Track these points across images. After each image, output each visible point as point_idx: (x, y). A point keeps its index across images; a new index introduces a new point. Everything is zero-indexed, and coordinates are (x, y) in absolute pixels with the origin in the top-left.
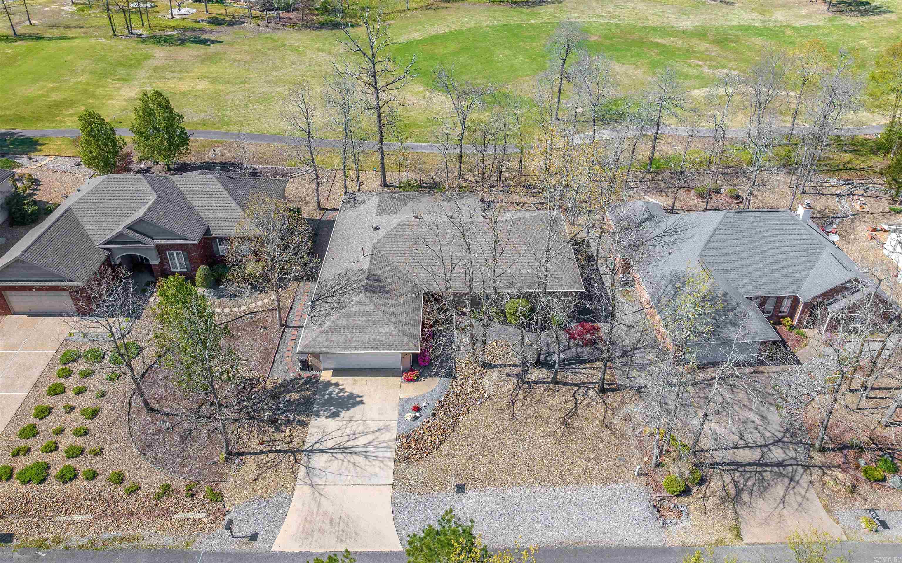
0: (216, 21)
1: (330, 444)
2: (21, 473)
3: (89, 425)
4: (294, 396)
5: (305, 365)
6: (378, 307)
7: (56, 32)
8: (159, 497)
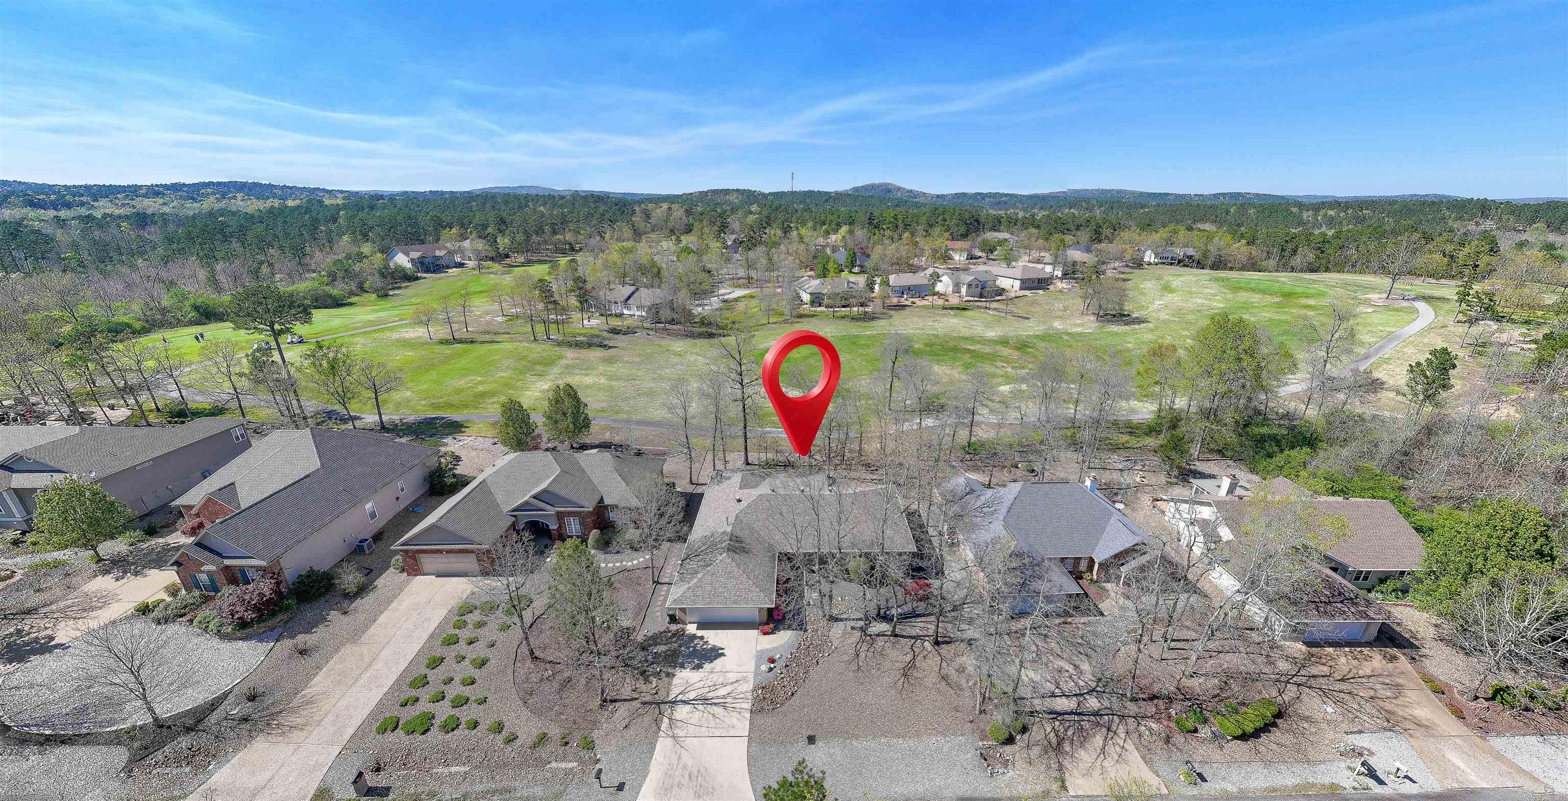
0: (615, 331)
1: (692, 695)
2: (408, 723)
3: (476, 673)
4: (661, 648)
5: (673, 619)
6: (738, 566)
7: (487, 337)
8: (534, 746)
